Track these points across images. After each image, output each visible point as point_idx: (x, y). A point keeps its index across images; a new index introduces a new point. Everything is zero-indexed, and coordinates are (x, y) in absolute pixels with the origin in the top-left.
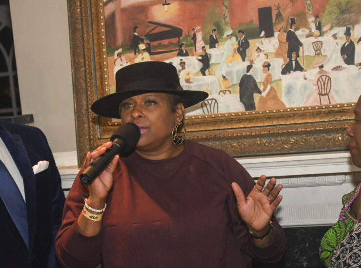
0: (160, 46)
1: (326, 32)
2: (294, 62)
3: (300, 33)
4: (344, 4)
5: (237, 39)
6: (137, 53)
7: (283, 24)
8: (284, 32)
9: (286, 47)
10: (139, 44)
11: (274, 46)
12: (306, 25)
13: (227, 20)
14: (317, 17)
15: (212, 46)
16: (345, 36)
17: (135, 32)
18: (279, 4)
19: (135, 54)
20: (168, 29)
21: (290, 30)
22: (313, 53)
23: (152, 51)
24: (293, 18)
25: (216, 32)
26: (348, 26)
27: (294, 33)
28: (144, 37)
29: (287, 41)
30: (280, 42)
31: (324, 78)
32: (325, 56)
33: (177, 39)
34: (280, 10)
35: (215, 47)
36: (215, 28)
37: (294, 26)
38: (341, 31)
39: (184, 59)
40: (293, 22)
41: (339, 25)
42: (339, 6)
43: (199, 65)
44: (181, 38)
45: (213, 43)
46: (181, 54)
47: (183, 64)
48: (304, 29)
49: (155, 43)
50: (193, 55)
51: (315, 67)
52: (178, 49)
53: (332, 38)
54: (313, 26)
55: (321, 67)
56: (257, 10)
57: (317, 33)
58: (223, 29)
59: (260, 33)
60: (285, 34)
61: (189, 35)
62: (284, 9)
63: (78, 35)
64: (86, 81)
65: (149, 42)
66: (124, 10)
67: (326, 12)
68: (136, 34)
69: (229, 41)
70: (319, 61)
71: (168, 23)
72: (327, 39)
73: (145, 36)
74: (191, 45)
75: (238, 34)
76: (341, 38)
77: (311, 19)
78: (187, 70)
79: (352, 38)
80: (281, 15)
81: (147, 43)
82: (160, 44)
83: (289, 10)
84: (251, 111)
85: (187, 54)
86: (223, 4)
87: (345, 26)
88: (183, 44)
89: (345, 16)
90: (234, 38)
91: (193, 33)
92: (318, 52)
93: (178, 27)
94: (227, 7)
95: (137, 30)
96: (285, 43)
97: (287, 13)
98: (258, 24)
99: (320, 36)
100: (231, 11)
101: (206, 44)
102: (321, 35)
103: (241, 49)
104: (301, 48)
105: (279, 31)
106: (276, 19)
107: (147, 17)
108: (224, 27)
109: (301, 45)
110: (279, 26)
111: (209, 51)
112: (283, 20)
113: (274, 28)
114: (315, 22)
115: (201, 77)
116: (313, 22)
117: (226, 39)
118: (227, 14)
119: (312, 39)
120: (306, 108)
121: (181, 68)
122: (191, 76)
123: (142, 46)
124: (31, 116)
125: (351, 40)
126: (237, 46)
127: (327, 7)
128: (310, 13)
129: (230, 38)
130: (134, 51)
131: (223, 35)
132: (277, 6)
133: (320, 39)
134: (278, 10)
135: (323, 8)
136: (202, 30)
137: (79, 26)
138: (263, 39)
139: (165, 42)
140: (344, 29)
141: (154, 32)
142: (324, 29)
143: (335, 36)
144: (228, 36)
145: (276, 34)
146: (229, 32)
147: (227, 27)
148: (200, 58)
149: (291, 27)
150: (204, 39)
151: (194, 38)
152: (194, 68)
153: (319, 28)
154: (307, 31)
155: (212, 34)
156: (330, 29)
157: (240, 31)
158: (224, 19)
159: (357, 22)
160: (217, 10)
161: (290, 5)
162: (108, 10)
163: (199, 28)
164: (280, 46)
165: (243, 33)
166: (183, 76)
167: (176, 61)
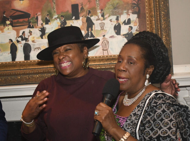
1: (107, 18)
2: (90, 33)
3: (93, 18)
4: (115, 4)
5: (60, 20)
6: (5, 26)
7: (84, 13)
9: (86, 25)
10: (6, 21)
11: (80, 24)
12: (96, 14)
13: (55, 10)
14: (102, 10)
15: (47, 23)
16: (116, 21)
17: (4, 14)
18: (82, 3)
19: (4, 26)
20: (22, 13)
21: (88, 17)
22: (100, 29)
23: (14, 25)
24: (89, 10)
25: (49, 16)
26: (118, 16)
27: (90, 18)
28: (9, 18)
29: (86, 22)
30: (83, 22)
31: (105, 41)
32: (106, 30)
33: (28, 19)
34: (83, 6)
35: (48, 24)
36: (48, 14)
37: (90, 14)
38: (114, 18)
39: (31, 30)
40: (90, 12)
41: (113, 15)
42: (113, 5)
43: (39, 33)
44: (30, 18)
45: (47, 22)
46: (29, 27)
47: (30, 32)
48: (95, 16)
49: (16, 21)
50: (36, 28)
51: (101, 36)
52: (28, 24)
53: (110, 21)
54: (100, 15)
55: (104, 36)
56: (71, 5)
57: (102, 18)
58: (52, 15)
59: (72, 18)
60: (86, 18)
61: (34, 17)
62: (85, 6)
65: (12, 20)
67: (107, 8)
68: (5, 15)
69: (56, 21)
70: (103, 33)
71: (22, 10)
72: (107, 22)
73: (10, 17)
74: (35, 23)
75: (61, 18)
76: (114, 22)
77: (99, 11)
78: (33, 35)
79: (119, 22)
80: (83, 8)
81: (11, 21)
82: (18, 21)
83: (87, 6)
85: (33, 27)
86: (53, 1)
87: (116, 15)
88: (31, 22)
89: (116, 10)
90: (58, 20)
91: (36, 16)
92: (102, 28)
93: (28, 12)
94: (55, 3)
95: (5, 13)
96: (85, 23)
97: (86, 7)
98: (71, 12)
99: (103, 20)
100: (57, 5)
101: (43, 22)
102: (104, 19)
103: (62, 25)
104: (94, 26)
105: (82, 17)
106: (81, 10)
107: (11, 6)
108: (53, 14)
109: (94, 24)
110: (82, 14)
111: (45, 26)
112: (84, 11)
113: (80, 15)
114: (101, 13)
115: (41, 39)
116: (100, 12)
117: (54, 20)
118: (55, 7)
119: (99, 22)
120: (96, 57)
121: (29, 35)
122: (35, 39)
123: (8, 22)
125: (119, 23)
126: (60, 24)
127: (107, 5)
128: (98, 8)
129: (57, 19)
130: (3, 24)
131: (52, 18)
132: (81, 3)
133: (103, 21)
134: (82, 6)
135: (105, 6)
136: (42, 14)
138: (74, 21)
139: (21, 20)
140: (115, 17)
141: (14, 15)
142: (105, 17)
143: (111, 20)
144: (55, 18)
145: (81, 18)
146: (56, 16)
147: (55, 14)
148: (40, 29)
149: (88, 15)
150: (42, 20)
151: (37, 19)
152: (37, 35)
153: (103, 16)
154: (97, 17)
155: (46, 17)
156: (109, 17)
157: (62, 16)
158: (53, 9)
159: (122, 13)
160: (50, 4)
161: (88, 3)
163: (39, 13)
164: (83, 25)
165: (63, 17)
166: (30, 39)
167: (27, 30)
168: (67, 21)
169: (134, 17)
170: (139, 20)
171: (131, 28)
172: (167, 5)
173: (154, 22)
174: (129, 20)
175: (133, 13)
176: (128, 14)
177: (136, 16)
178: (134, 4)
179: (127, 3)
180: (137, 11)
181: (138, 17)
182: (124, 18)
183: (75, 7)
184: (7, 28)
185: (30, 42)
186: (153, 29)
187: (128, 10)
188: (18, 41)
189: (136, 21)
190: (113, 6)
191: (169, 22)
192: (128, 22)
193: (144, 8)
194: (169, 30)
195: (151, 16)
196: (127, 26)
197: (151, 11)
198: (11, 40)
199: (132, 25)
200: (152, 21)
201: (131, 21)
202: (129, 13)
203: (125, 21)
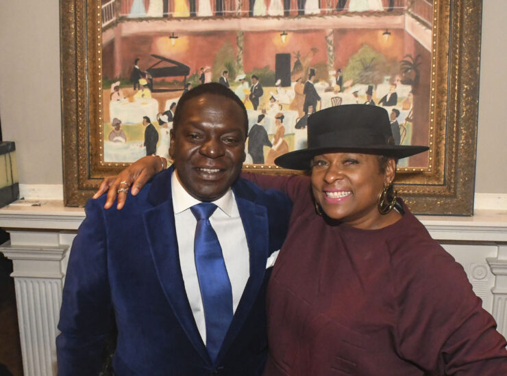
0: (163, 83)
1: (347, 88)
3: (319, 87)
4: (368, 61)
5: (250, 84)
6: (137, 89)
7: (302, 75)
8: (303, 82)
9: (303, 99)
10: (140, 78)
11: (290, 97)
12: (325, 78)
13: (241, 62)
14: (339, 70)
16: (366, 95)
17: (136, 64)
18: (299, 52)
19: (135, 89)
20: (173, 65)
21: (308, 82)
23: (154, 88)
24: (312, 68)
25: (227, 74)
26: (371, 85)
27: (313, 86)
28: (146, 72)
29: (304, 93)
30: (297, 93)
33: (183, 77)
34: (300, 59)
36: (225, 69)
37: (313, 78)
38: (362, 89)
40: (313, 73)
42: (362, 61)
44: (188, 77)
48: (323, 82)
49: (158, 79)
52: (183, 88)
53: (353, 95)
54: (333, 80)
56: (275, 55)
57: (337, 88)
58: (235, 73)
59: (276, 82)
60: (303, 85)
61: (197, 75)
62: (304, 59)
63: (71, 61)
64: (77, 113)
65: (151, 78)
66: (126, 39)
67: (349, 67)
68: (137, 67)
69: (241, 86)
71: (173, 59)
72: (347, 95)
73: (147, 70)
75: (252, 80)
76: (362, 97)
77: (332, 73)
79: (373, 98)
80: (300, 64)
81: (149, 79)
82: (163, 81)
83: (309, 59)
84: (259, 165)
86: (238, 44)
87: (367, 84)
88: (189, 84)
89: (368, 73)
90: (246, 84)
91: (201, 73)
93: (185, 64)
94: (241, 49)
95: (138, 62)
96: (301, 95)
97: (307, 62)
98: (274, 71)
99: (340, 92)
100: (246, 54)
102: (342, 90)
103: (254, 96)
104: (318, 103)
105: (297, 81)
106: (294, 68)
107: (150, 49)
108: (236, 70)
109: (319, 98)
112: (302, 70)
113: (292, 77)
114: (336, 76)
116: (334, 75)
117: (238, 84)
118: (241, 56)
119: (332, 94)
123: (143, 82)
124: (13, 144)
125: (372, 101)
126: (250, 93)
127: (350, 61)
128: (332, 65)
129: (243, 83)
130: (133, 85)
131: (235, 78)
132: (297, 53)
133: (340, 95)
134: (298, 58)
135: (346, 62)
137: (72, 52)
138: (278, 88)
139: (170, 79)
140: (365, 87)
141: (156, 67)
142: (345, 85)
143: (355, 94)
144: (240, 80)
145: (293, 84)
146: (242, 76)
147: (240, 71)
149: (310, 79)
151: (203, 78)
153: (340, 82)
154: (327, 85)
155: (222, 76)
156: (352, 85)
157: (254, 77)
158: (238, 60)
159: (380, 81)
160: (231, 50)
161: (311, 54)
162: (106, 37)
163: (208, 68)
164: (296, 98)
165: (257, 78)
168: (264, 89)
169: (404, 91)
170: (414, 98)
171: (396, 113)
172: (475, 72)
173: (445, 104)
174: (394, 96)
175: (404, 82)
176: (392, 83)
177: (409, 88)
178: (408, 63)
179: (394, 61)
180: (413, 78)
181: (413, 92)
183: (283, 61)
184: (140, 92)
186: (441, 120)
187: (394, 75)
188: (161, 123)
189: (408, 99)
190: (363, 64)
191: (477, 106)
192: (392, 100)
193: (428, 73)
194: (475, 123)
195: (441, 92)
196: (389, 109)
197: (441, 81)
198: (147, 119)
199: (398, 107)
200: (442, 101)
201: (398, 99)
202: (396, 82)
203: (385, 97)
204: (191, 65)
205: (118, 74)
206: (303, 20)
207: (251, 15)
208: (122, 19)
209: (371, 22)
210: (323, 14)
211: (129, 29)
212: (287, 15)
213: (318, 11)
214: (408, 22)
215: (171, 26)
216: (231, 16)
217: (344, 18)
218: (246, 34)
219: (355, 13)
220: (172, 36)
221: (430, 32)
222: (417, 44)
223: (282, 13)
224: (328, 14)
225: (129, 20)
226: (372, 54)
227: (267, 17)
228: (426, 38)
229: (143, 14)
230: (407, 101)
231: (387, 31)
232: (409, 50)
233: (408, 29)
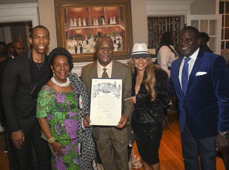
0: (78, 38)
14: (109, 35)
16: (114, 39)
18: (102, 32)
24: (105, 34)
33: (81, 37)
36: (89, 35)
39: (83, 41)
41: (113, 36)
42: (113, 33)
43: (86, 43)
45: (89, 38)
46: (82, 40)
47: (83, 42)
49: (77, 38)
52: (81, 39)
56: (98, 32)
61: (84, 37)
66: (70, 30)
68: (72, 36)
69: (92, 38)
71: (79, 34)
73: (75, 36)
74: (84, 39)
75: (94, 37)
78: (83, 44)
80: (102, 34)
85: (83, 40)
94: (92, 31)
98: (98, 35)
107: (75, 32)
108: (91, 35)
111: (88, 40)
115: (86, 45)
118: (92, 33)
123: (74, 38)
126: (94, 39)
131: (91, 37)
135: (110, 33)
136: (87, 36)
139: (79, 38)
146: (92, 36)
148: (86, 41)
151: (85, 37)
159: (116, 36)
160: (90, 32)
161: (104, 32)
162: (66, 30)
166: (83, 45)
167: (81, 42)
169: (121, 38)
171: (120, 41)
172: (132, 34)
173: (128, 39)
174: (119, 38)
175: (121, 36)
176: (119, 36)
177: (121, 37)
178: (121, 33)
179: (118, 32)
181: (122, 38)
182: (117, 38)
184: (73, 40)
185: (82, 46)
186: (127, 42)
187: (119, 35)
188: (78, 46)
192: (119, 39)
193: (124, 34)
196: (118, 41)
198: (75, 45)
199: (120, 40)
204: (83, 35)
205: (69, 37)
206: (102, 26)
207: (93, 25)
208: (69, 27)
209: (114, 26)
210: (106, 25)
211: (71, 29)
212: (99, 25)
213: (105, 24)
214: (120, 26)
215: (78, 28)
216: (89, 26)
217: (109, 25)
218: (92, 29)
219: (111, 24)
220: (79, 30)
221: (124, 27)
222: (122, 29)
223: (98, 25)
224: (107, 25)
225: (70, 27)
226: (115, 31)
227: (96, 26)
228: (123, 28)
229: (73, 26)
230: (121, 39)
231: (117, 28)
232: (121, 30)
233: (120, 27)
